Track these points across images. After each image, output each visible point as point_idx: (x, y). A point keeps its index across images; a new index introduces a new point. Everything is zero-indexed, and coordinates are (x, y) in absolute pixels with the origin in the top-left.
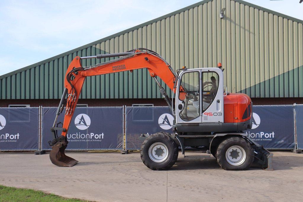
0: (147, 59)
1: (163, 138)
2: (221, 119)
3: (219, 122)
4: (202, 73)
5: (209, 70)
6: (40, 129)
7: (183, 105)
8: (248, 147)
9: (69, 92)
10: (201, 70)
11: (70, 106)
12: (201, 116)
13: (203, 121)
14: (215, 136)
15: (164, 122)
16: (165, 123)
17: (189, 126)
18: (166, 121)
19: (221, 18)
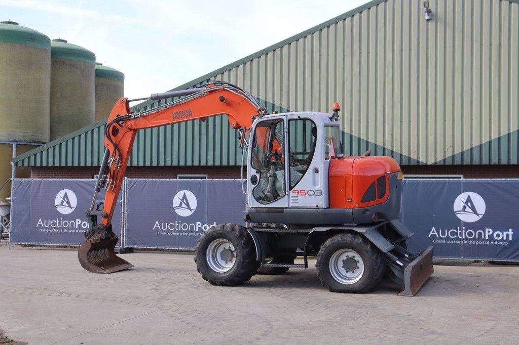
0: (222, 99)
1: (228, 232)
2: (320, 202)
3: (317, 206)
4: (289, 121)
5: (299, 117)
6: (124, 214)
7: (258, 176)
8: (367, 251)
9: (111, 155)
10: (287, 116)
11: (113, 177)
12: (287, 196)
13: (291, 205)
14: (312, 231)
17: (267, 212)
19: (428, 21)
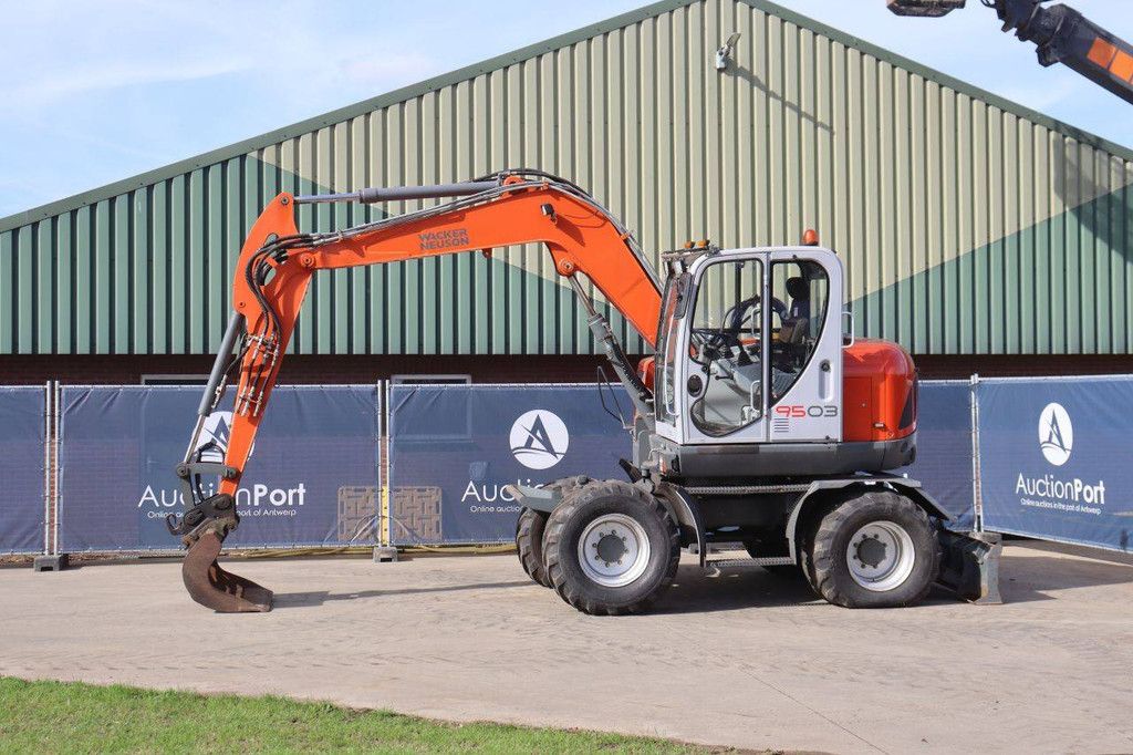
0: (550, 210)
1: (631, 500)
2: (833, 429)
3: (828, 438)
4: (772, 263)
5: (795, 256)
6: (52, 471)
7: (704, 377)
8: (923, 523)
10: (769, 253)
11: (256, 383)
12: (764, 418)
13: (773, 437)
14: (814, 487)
15: (530, 441)
16: (536, 444)
17: (722, 453)
18: (538, 438)
19: (720, 70)
